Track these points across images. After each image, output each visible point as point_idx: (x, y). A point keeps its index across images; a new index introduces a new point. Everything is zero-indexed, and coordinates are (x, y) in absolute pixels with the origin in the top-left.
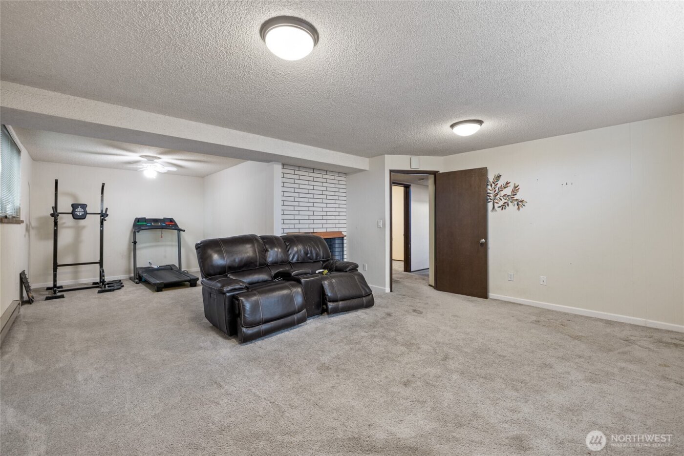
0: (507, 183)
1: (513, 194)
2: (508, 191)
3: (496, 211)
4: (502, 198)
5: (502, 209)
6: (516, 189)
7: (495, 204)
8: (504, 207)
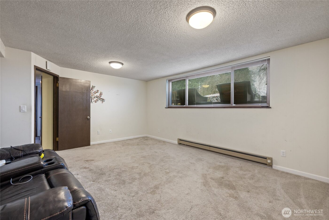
0: (98, 91)
1: (100, 96)
2: (98, 94)
3: (93, 103)
4: (95, 97)
5: (95, 102)
6: (101, 94)
7: (92, 99)
8: (96, 101)
